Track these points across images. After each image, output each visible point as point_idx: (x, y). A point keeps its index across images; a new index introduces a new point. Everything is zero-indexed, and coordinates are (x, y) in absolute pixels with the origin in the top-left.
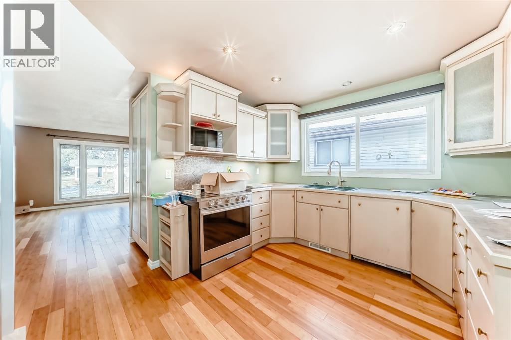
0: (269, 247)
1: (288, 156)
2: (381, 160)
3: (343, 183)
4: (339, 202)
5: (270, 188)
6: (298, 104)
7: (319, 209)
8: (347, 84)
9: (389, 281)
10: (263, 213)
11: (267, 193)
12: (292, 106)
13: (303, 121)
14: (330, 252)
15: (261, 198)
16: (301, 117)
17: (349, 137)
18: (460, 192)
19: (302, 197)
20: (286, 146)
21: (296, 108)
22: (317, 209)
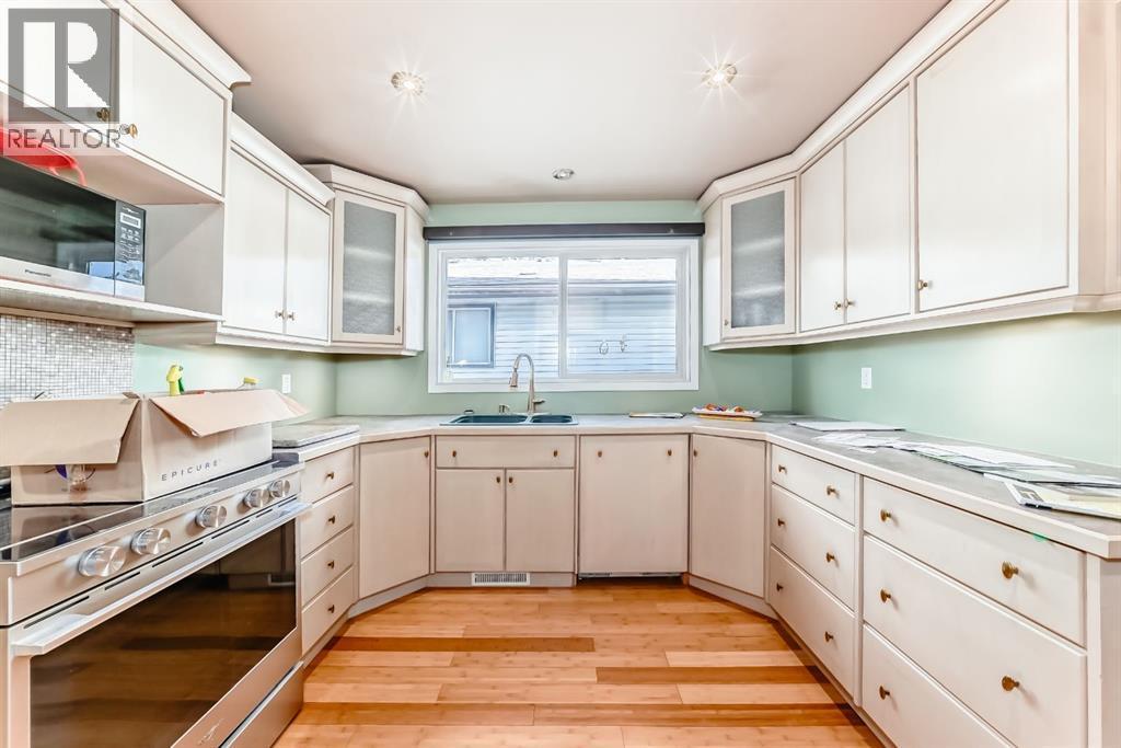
0: (352, 632)
1: (397, 338)
2: (607, 356)
3: (537, 407)
4: (555, 454)
5: (355, 439)
6: (426, 196)
7: (502, 480)
8: (563, 175)
9: (662, 607)
10: (338, 526)
11: (346, 456)
12: (410, 196)
13: (433, 246)
14: (527, 583)
15: (331, 476)
16: (430, 234)
17: (492, 306)
18: (740, 410)
19: (454, 454)
20: (392, 307)
21: (421, 204)
22: (498, 480)
